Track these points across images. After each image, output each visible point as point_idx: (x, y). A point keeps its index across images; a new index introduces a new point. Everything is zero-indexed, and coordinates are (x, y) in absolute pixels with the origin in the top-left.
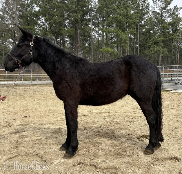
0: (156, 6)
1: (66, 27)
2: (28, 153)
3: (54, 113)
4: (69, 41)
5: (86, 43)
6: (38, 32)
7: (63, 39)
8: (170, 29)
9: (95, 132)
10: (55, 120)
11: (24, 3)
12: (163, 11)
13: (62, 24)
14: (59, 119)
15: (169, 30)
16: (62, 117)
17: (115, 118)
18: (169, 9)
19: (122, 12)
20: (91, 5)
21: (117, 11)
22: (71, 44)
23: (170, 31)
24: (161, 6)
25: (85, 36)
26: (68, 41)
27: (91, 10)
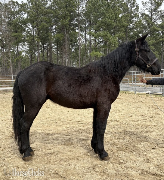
0: (145, 8)
1: (53, 32)
2: (46, 171)
3: (57, 121)
4: (56, 46)
5: (72, 48)
6: (25, 38)
7: (50, 45)
8: (160, 31)
9: (111, 144)
10: (61, 129)
11: (12, 10)
12: (153, 13)
13: (49, 30)
14: (64, 128)
15: (158, 32)
16: (66, 126)
17: (127, 128)
18: (159, 11)
19: (111, 15)
20: (79, 10)
21: (106, 15)
22: (58, 49)
23: (160, 34)
24: (151, 8)
25: (71, 41)
26: (54, 47)
27: (79, 15)
